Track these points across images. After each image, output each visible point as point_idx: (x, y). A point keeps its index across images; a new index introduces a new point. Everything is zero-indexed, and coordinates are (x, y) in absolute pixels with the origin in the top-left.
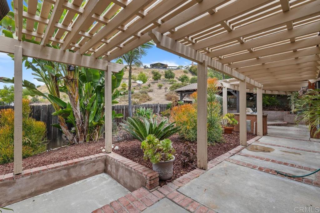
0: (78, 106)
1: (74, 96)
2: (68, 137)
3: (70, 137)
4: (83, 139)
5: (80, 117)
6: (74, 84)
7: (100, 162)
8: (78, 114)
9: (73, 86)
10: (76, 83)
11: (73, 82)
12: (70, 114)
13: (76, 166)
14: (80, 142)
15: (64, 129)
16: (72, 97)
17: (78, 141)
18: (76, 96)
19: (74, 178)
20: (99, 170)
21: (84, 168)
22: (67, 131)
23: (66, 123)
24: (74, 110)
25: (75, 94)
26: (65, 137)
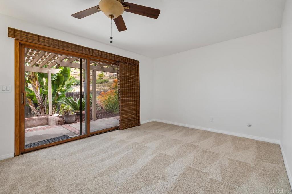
0: (39, 92)
1: (35, 86)
2: (35, 112)
3: (35, 111)
4: (44, 112)
5: (40, 99)
6: (35, 79)
7: (44, 120)
8: (39, 97)
9: (35, 81)
10: (36, 79)
11: (34, 78)
12: (34, 97)
13: (30, 120)
14: (42, 114)
15: (32, 107)
16: (34, 87)
17: (40, 114)
18: (37, 86)
19: (29, 126)
20: (44, 123)
21: (34, 122)
22: (34, 108)
23: (33, 103)
24: (36, 94)
25: (36, 85)
26: (33, 112)
